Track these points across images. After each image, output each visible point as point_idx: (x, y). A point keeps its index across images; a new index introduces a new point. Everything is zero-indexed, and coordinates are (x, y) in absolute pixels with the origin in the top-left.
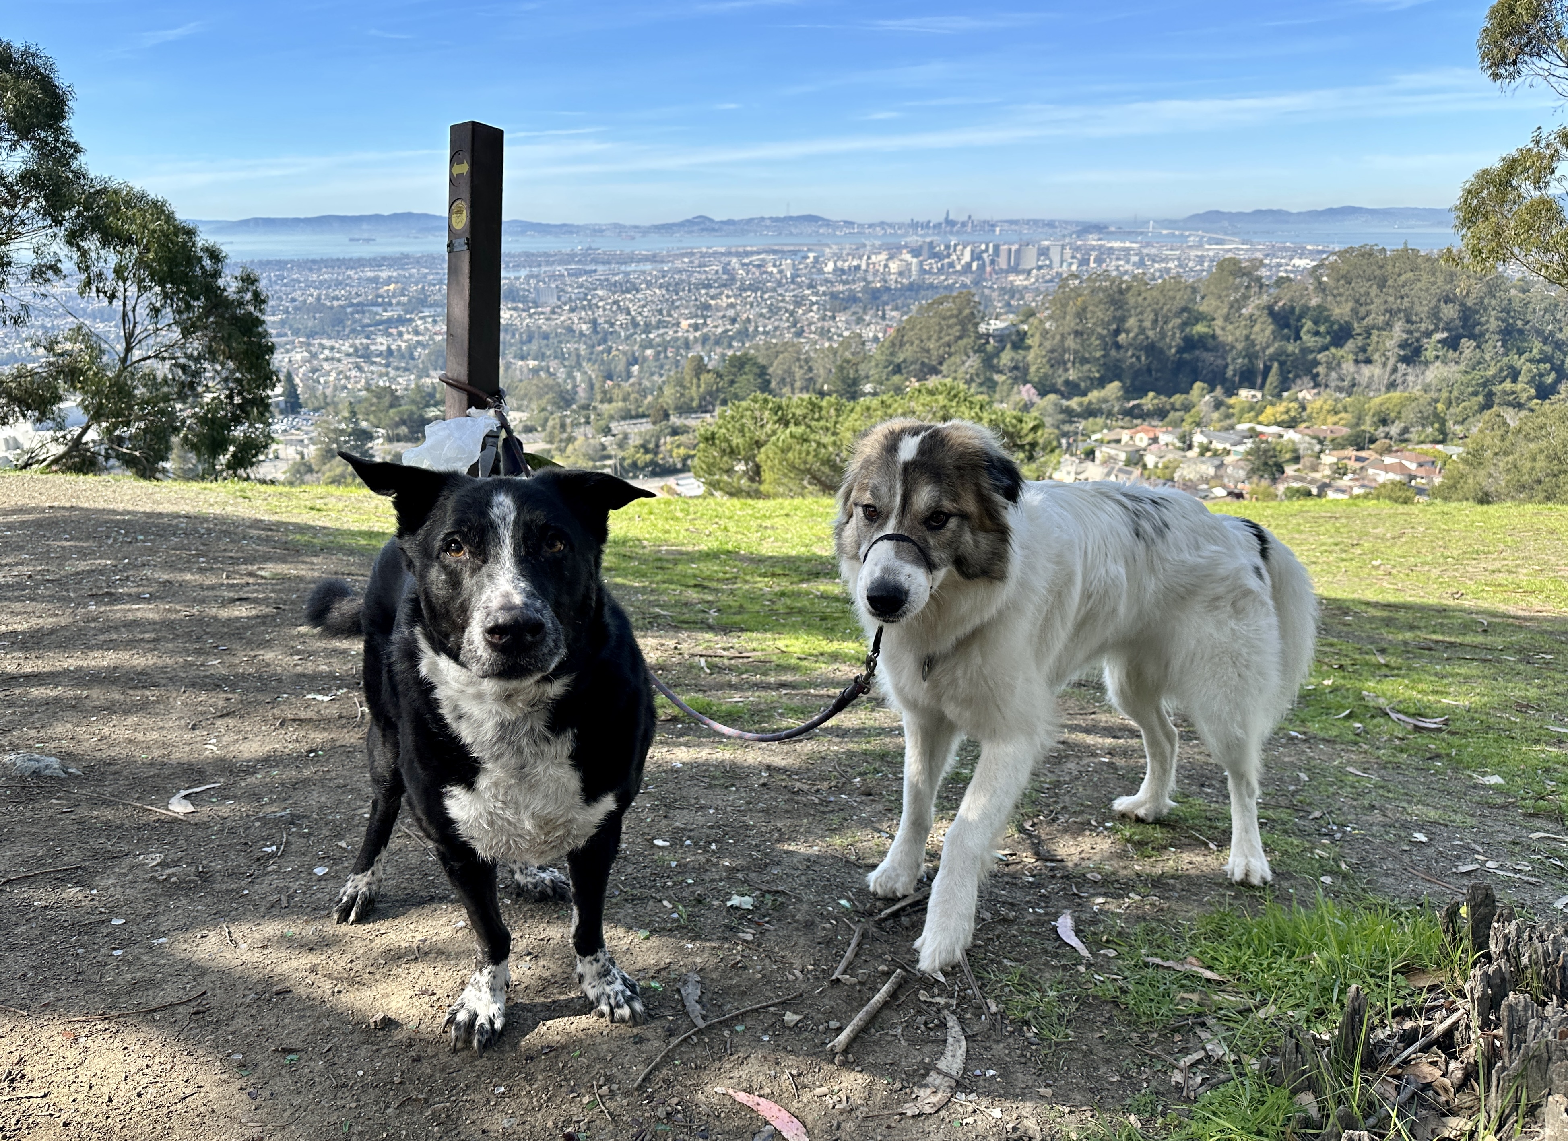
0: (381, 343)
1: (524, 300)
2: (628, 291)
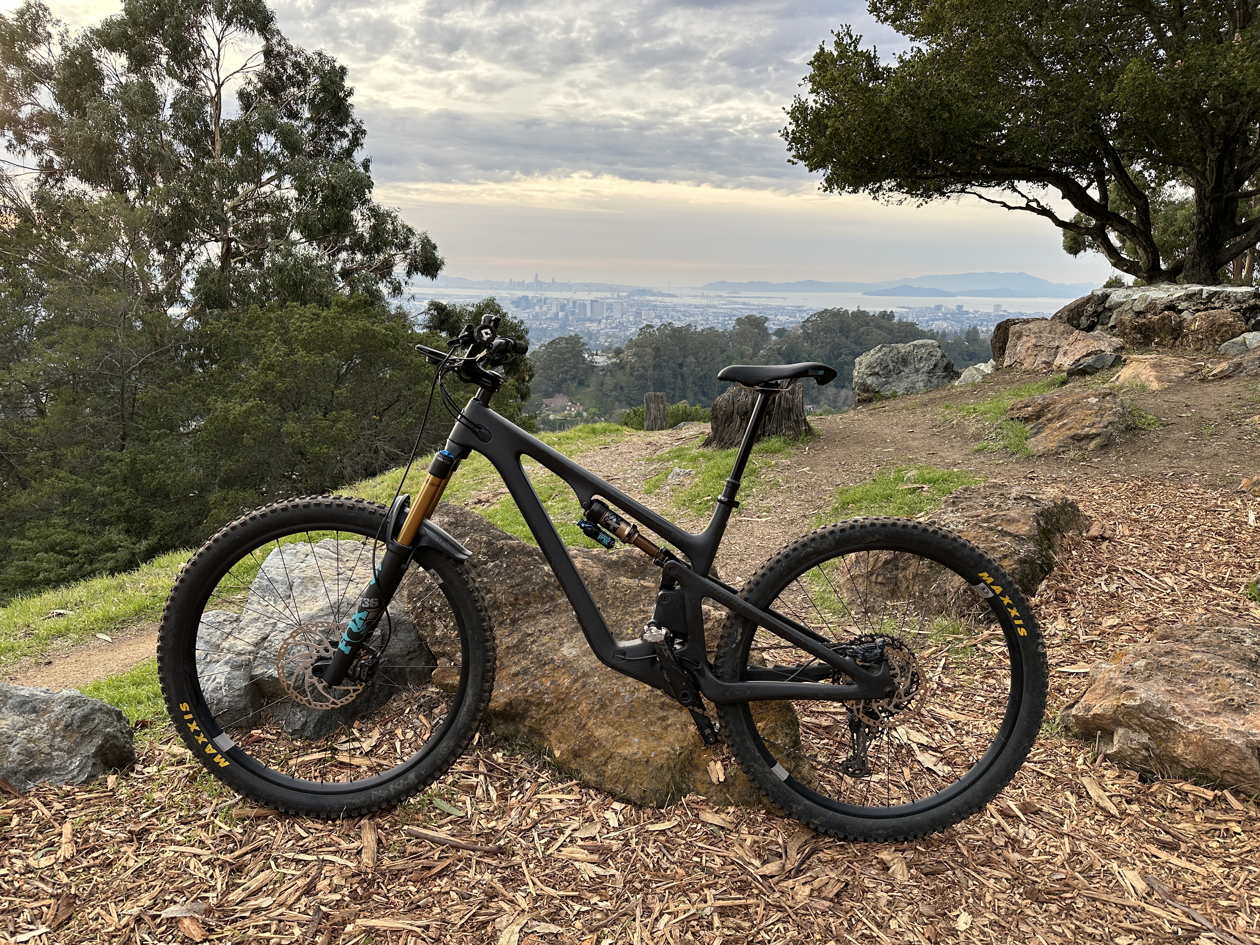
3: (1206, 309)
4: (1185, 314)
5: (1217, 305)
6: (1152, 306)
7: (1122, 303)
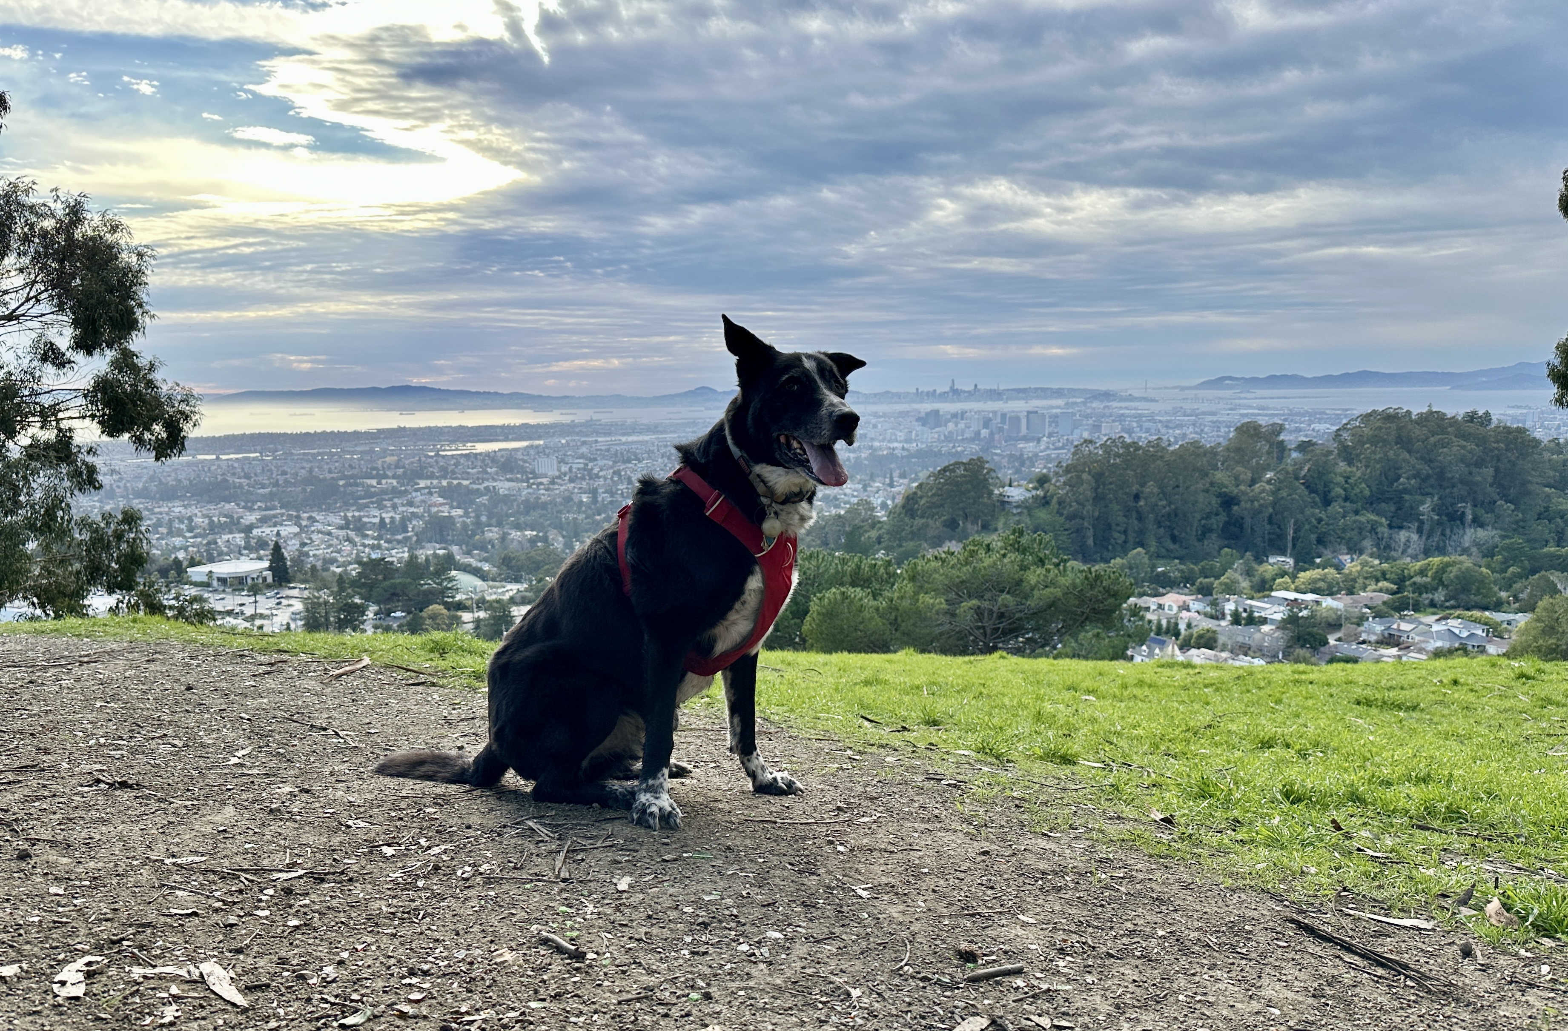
0: (373, 516)
1: (523, 471)
2: (629, 461)
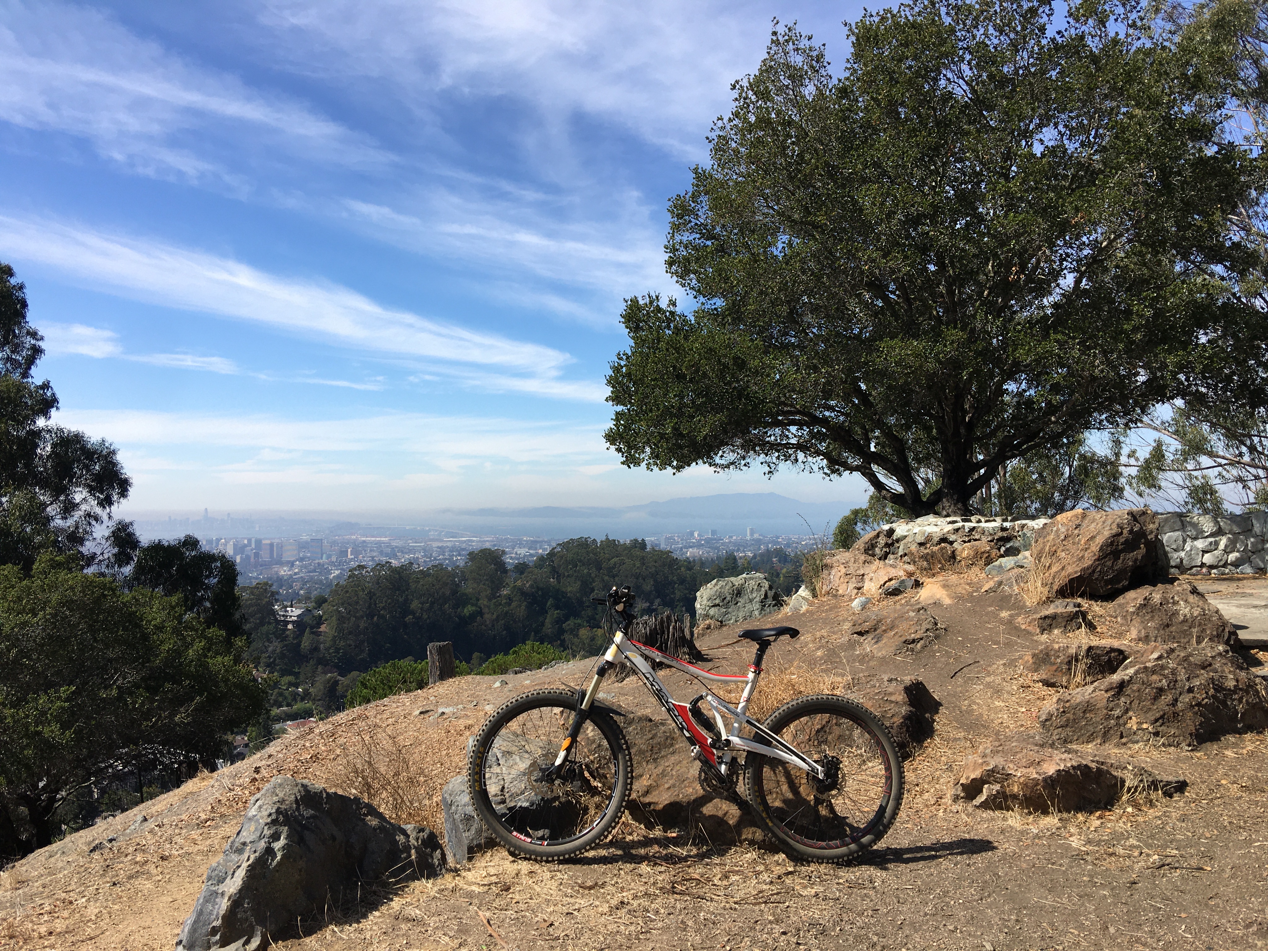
3: (969, 541)
4: (955, 545)
5: (977, 537)
6: (929, 538)
7: (906, 536)
